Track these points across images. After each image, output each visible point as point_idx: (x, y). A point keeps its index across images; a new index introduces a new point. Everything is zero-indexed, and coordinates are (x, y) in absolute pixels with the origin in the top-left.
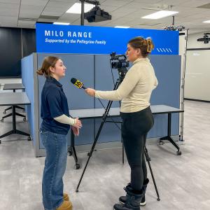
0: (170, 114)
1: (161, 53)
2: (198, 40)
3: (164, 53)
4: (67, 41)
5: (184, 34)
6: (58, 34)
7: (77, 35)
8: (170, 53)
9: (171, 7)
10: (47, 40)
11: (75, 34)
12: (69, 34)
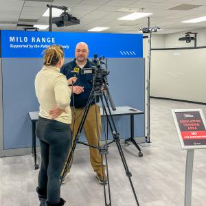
0: (132, 115)
1: (124, 56)
2: (180, 39)
3: (127, 56)
4: (31, 46)
5: (147, 37)
6: (22, 39)
7: (41, 40)
8: (134, 56)
9: (142, 9)
10: (11, 46)
11: (38, 40)
12: (33, 39)
